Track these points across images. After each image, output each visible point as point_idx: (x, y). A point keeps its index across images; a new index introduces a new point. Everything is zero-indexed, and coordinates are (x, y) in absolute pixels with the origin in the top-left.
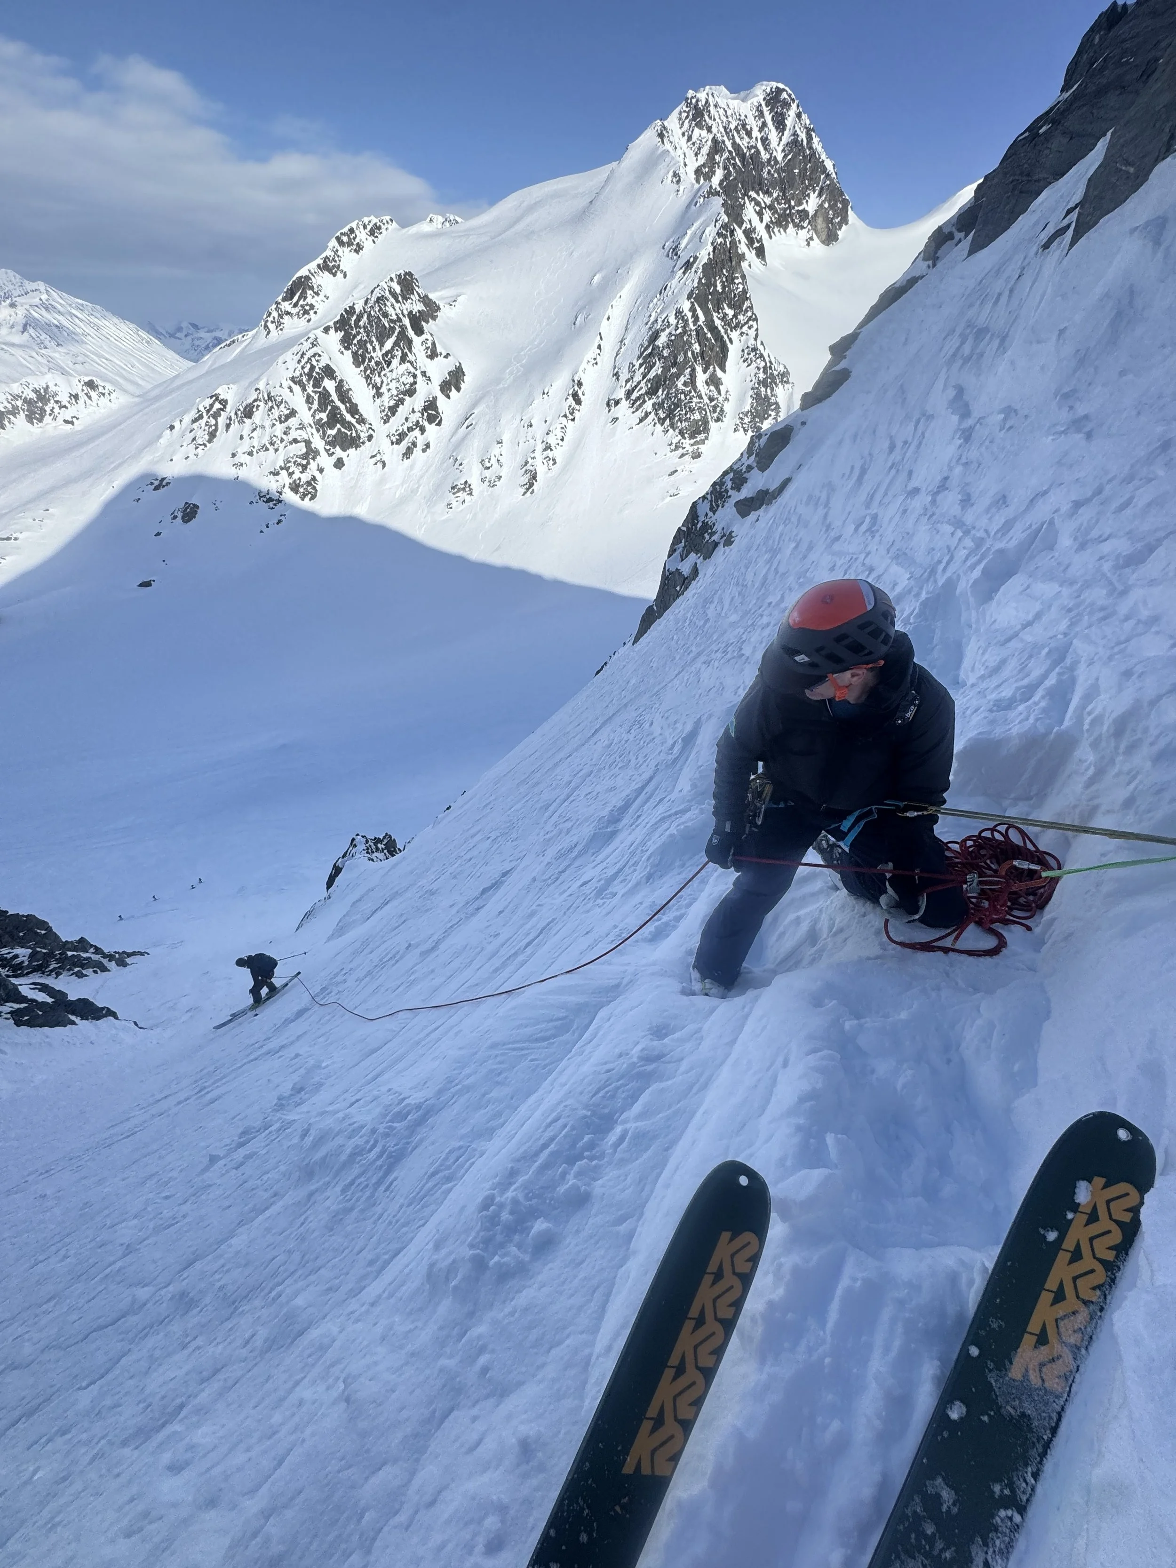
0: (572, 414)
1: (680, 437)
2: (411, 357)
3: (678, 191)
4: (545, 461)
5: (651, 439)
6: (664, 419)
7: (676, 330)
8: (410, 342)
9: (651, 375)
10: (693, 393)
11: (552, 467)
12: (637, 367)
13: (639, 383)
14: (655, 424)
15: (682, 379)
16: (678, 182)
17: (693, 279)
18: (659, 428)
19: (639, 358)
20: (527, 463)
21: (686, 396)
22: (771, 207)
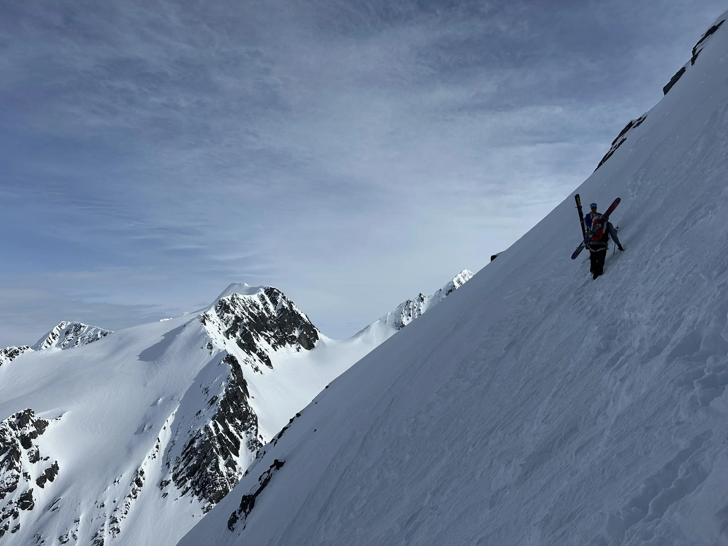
0: (134, 494)
1: (209, 503)
2: (17, 465)
3: (211, 353)
4: (111, 531)
5: (190, 505)
6: (199, 492)
7: (205, 438)
8: (19, 454)
9: (191, 464)
10: (217, 474)
11: (116, 535)
12: (181, 459)
13: (182, 470)
14: (193, 495)
15: (210, 466)
16: (211, 348)
17: (215, 409)
18: (196, 497)
19: (183, 454)
20: (96, 535)
21: (212, 476)
22: (274, 336)
